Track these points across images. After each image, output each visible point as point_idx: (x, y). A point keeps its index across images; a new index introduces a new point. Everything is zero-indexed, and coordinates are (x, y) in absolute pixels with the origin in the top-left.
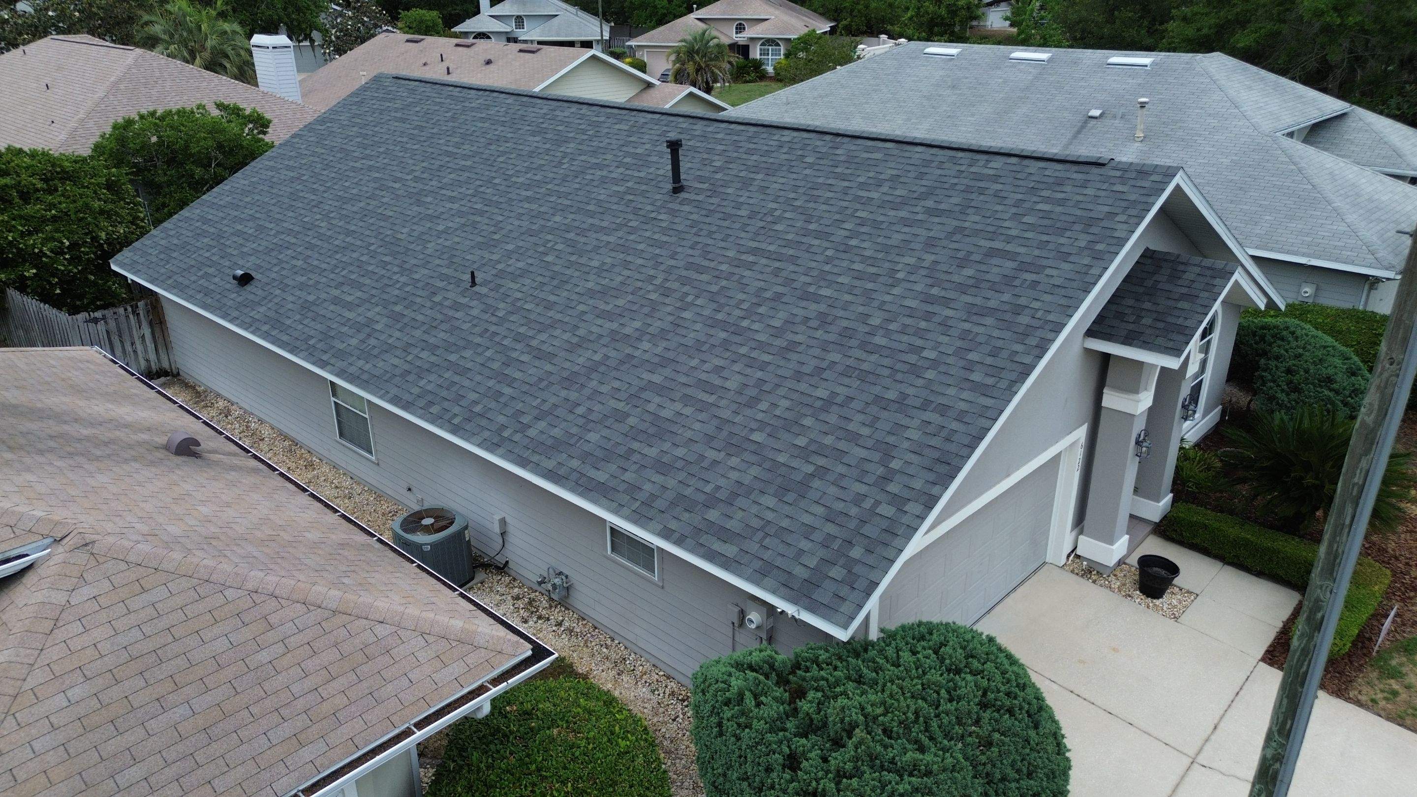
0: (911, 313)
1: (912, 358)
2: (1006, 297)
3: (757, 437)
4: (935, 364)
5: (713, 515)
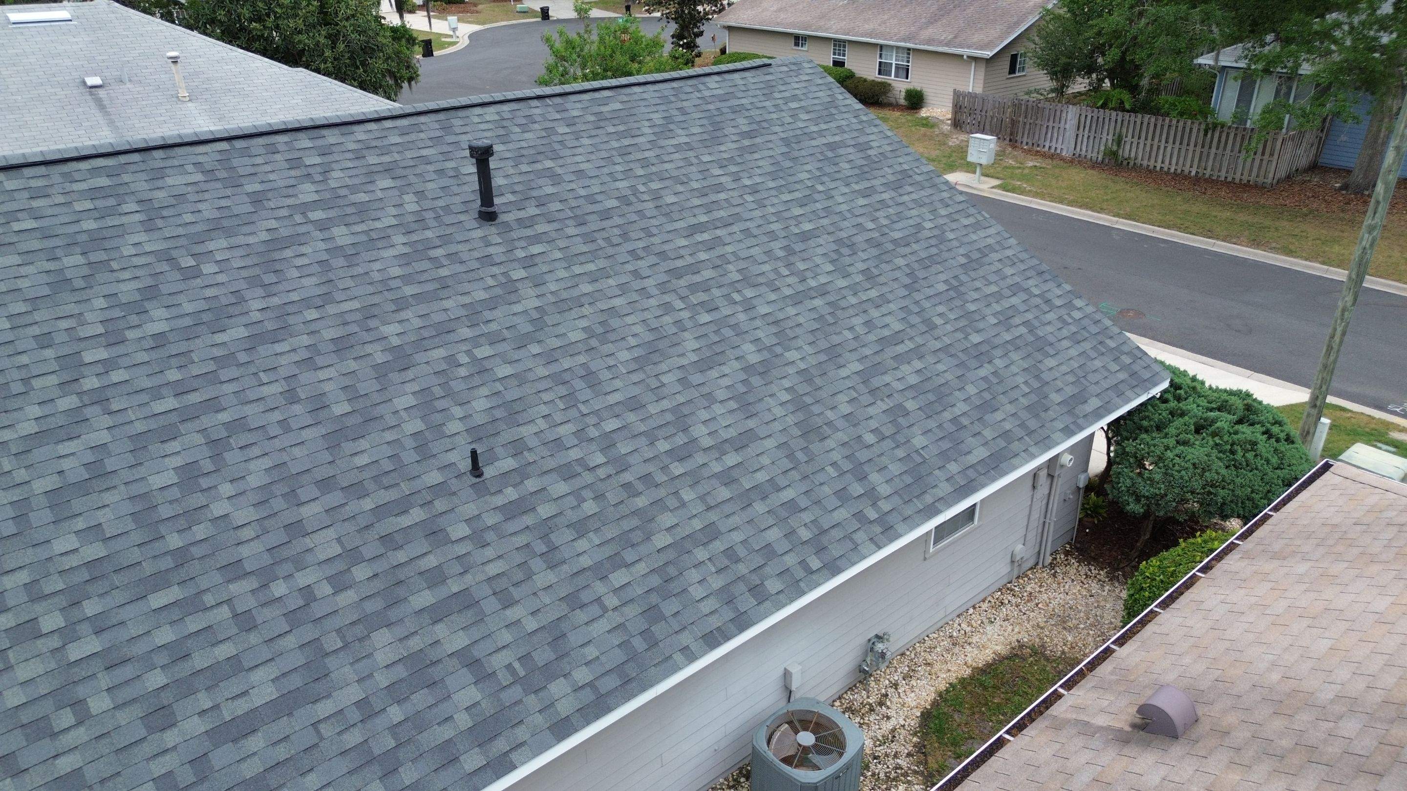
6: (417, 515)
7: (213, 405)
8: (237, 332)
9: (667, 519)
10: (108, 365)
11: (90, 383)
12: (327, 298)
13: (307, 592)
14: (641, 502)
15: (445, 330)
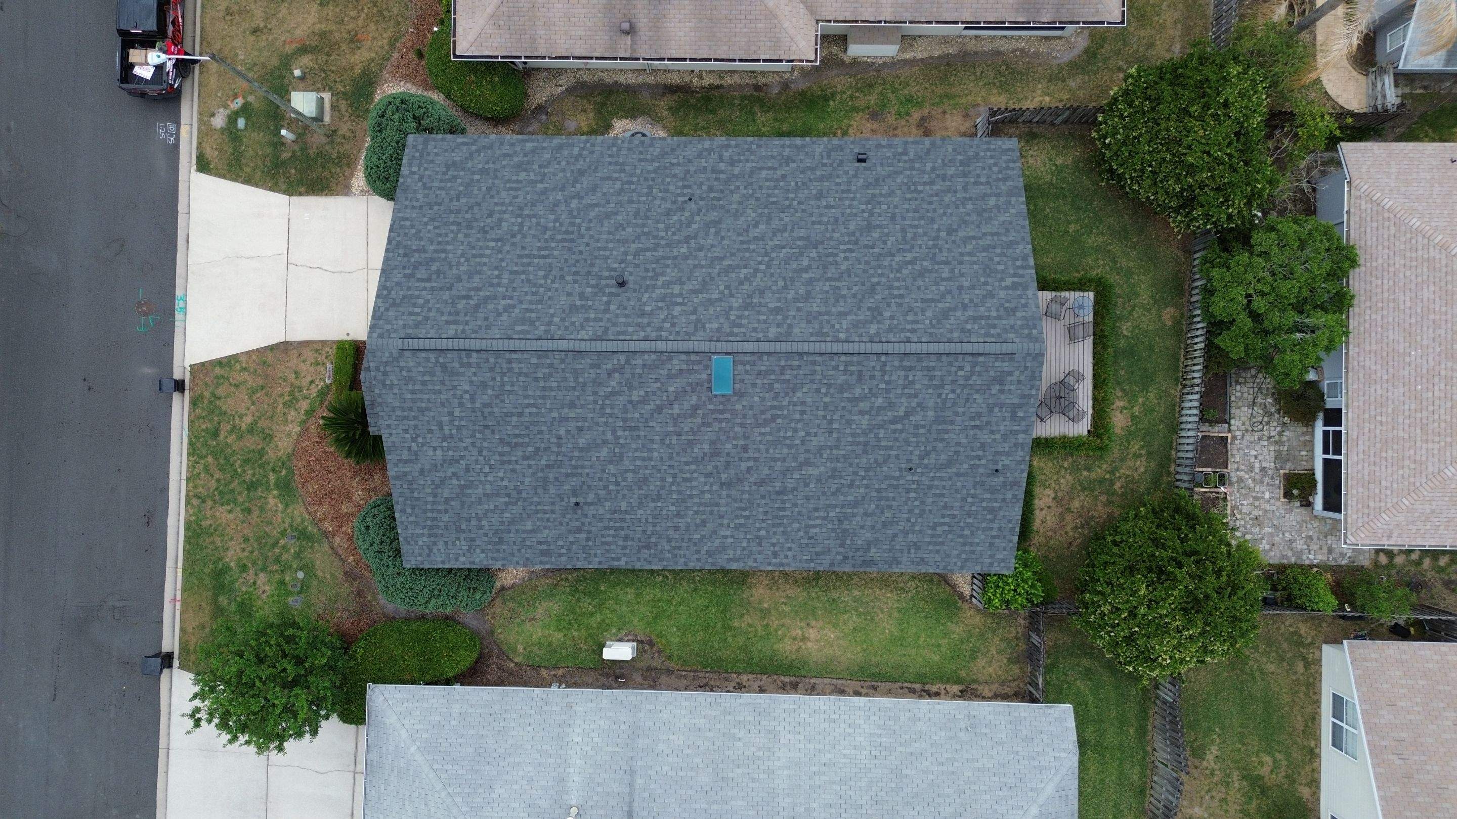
0: (447, 243)
1: (436, 224)
2: (413, 260)
3: (477, 177)
4: (426, 224)
5: (474, 148)
6: (712, 195)
7: (742, 242)
8: (726, 263)
9: (650, 168)
10: (760, 263)
11: (766, 259)
12: (695, 266)
13: (746, 188)
14: (653, 175)
15: (668, 245)
